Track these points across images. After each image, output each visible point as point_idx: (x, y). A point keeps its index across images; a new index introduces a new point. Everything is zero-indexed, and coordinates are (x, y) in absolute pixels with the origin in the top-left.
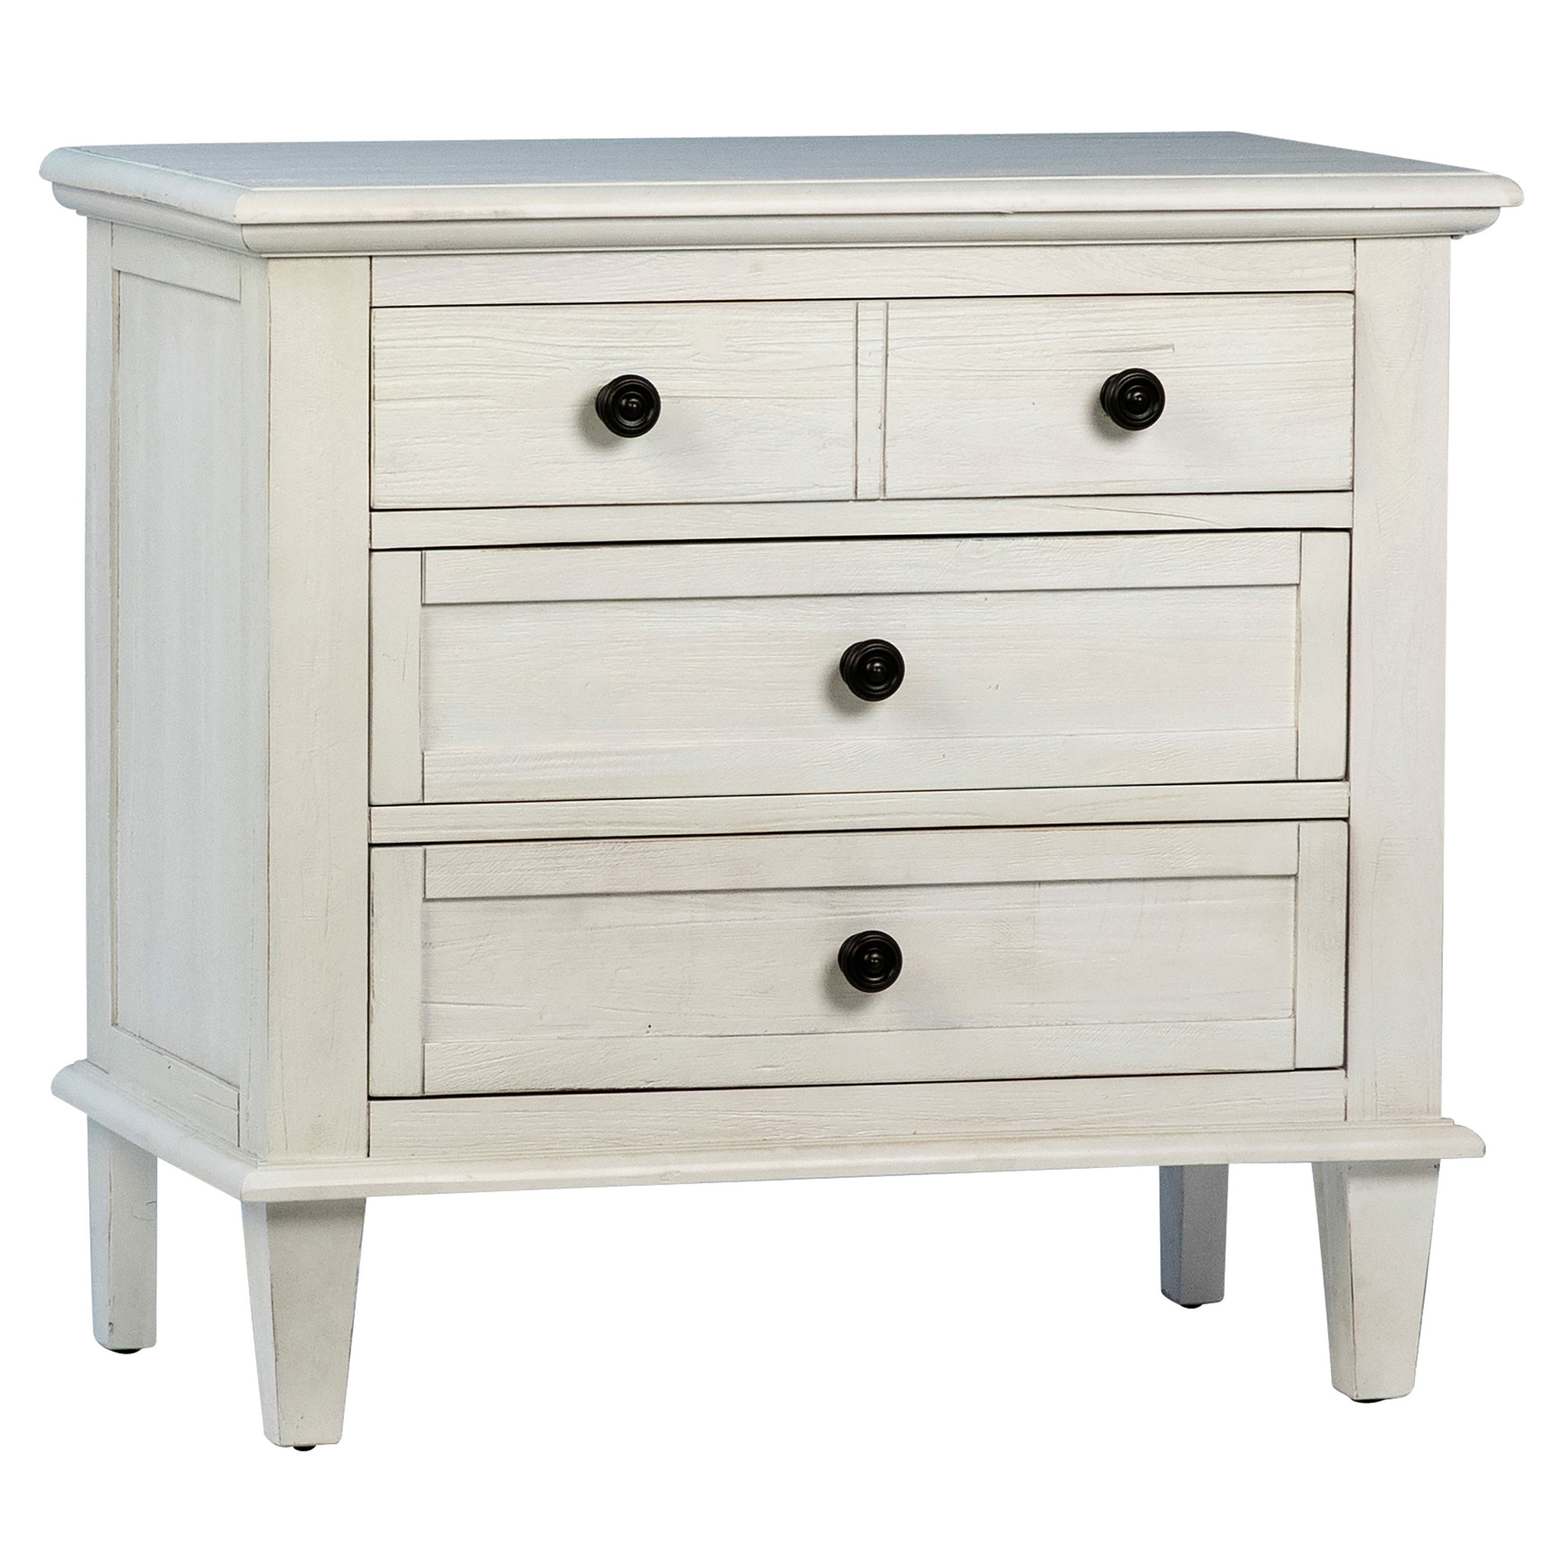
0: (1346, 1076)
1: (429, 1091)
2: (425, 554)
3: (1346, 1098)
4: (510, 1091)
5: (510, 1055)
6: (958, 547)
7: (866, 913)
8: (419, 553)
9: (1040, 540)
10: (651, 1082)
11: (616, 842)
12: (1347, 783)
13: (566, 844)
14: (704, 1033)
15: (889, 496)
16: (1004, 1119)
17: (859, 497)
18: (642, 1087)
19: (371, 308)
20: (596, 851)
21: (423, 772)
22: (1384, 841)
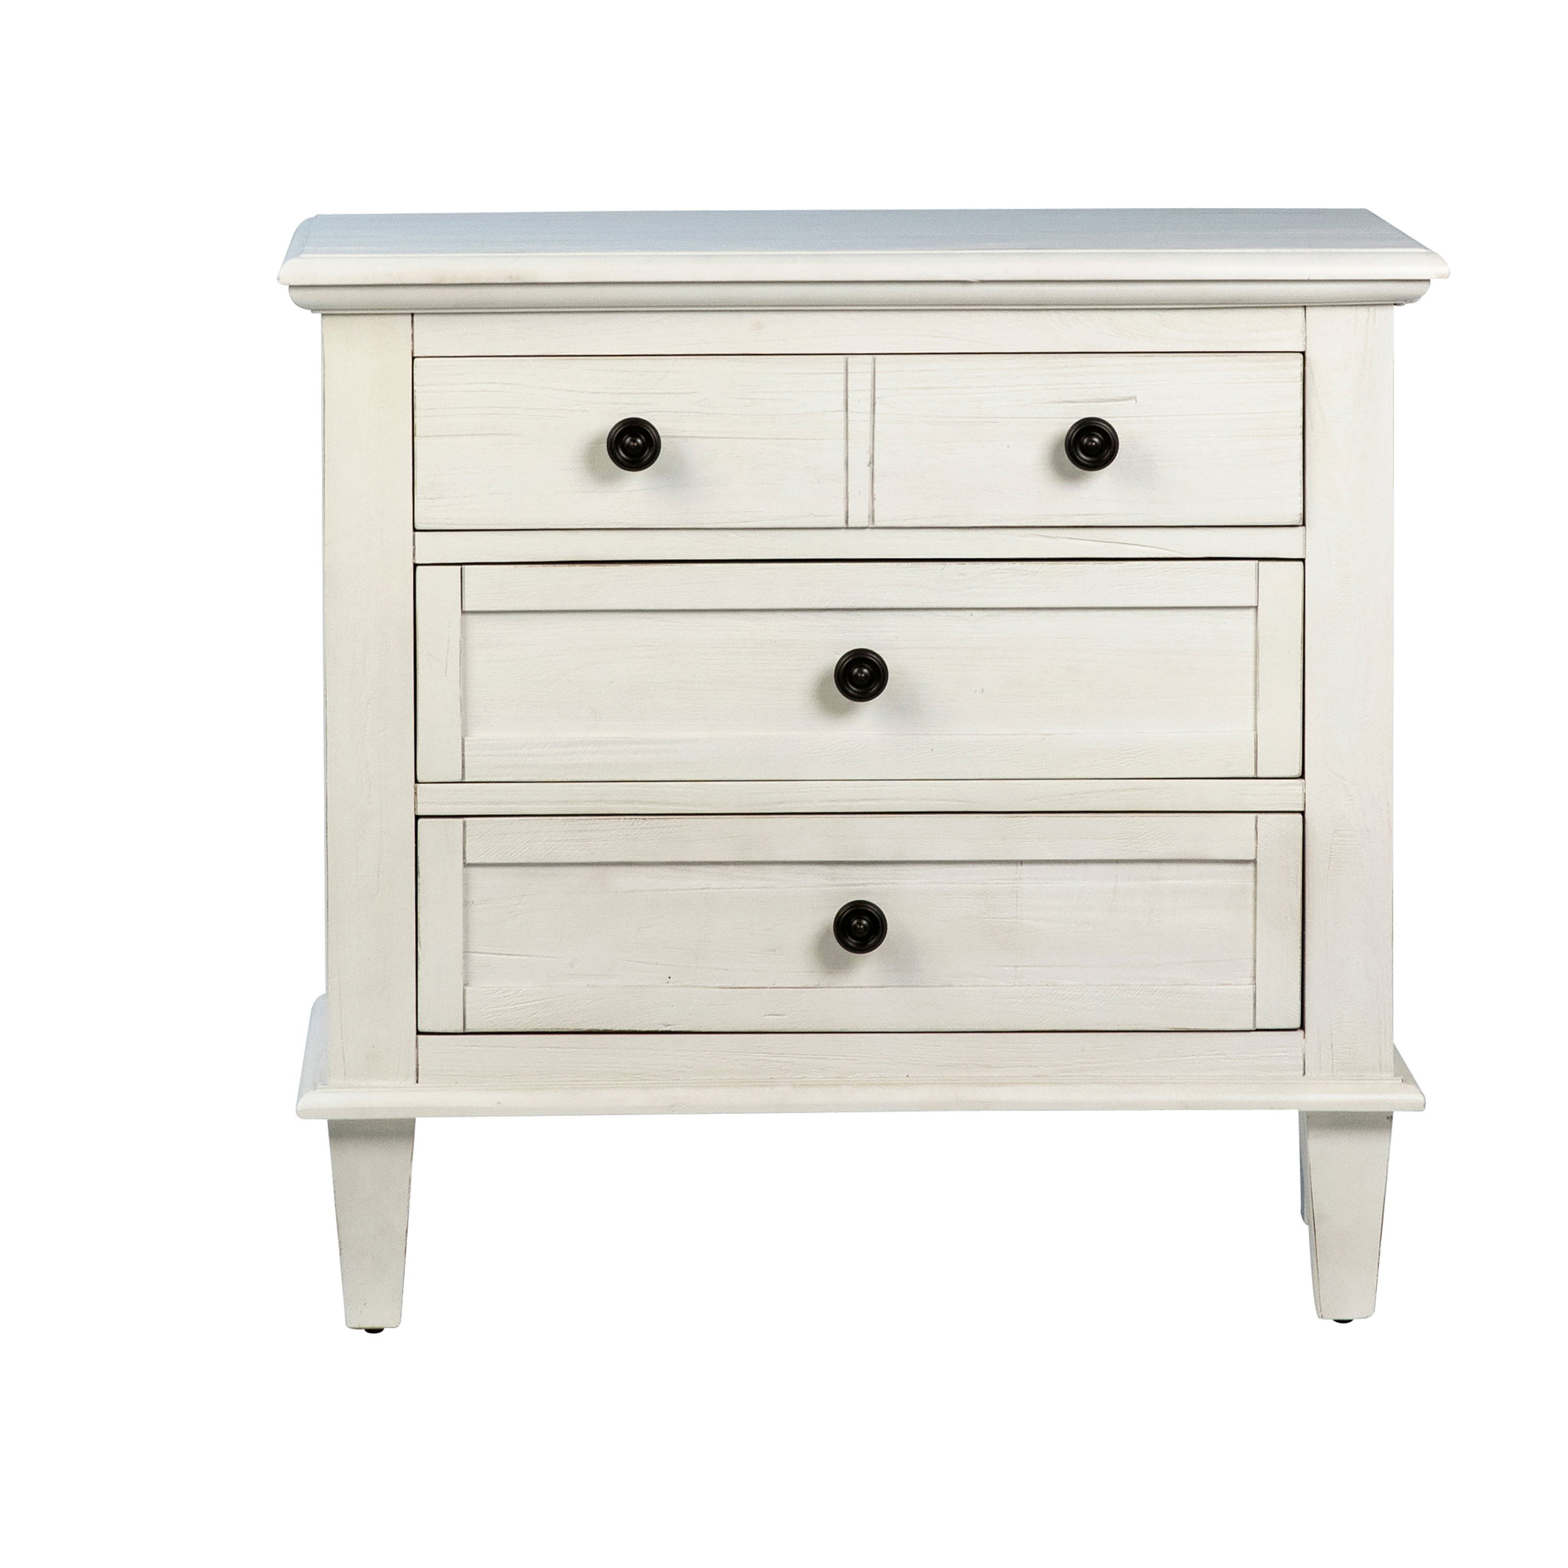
0: (1304, 1037)
1: (470, 1028)
2: (464, 568)
3: (1304, 1055)
4: (542, 1030)
5: (542, 1000)
6: (943, 569)
7: (864, 885)
8: (459, 567)
9: (1018, 564)
10: (668, 1026)
11: (636, 819)
12: (1303, 780)
13: (591, 819)
14: (717, 985)
15: (877, 524)
16: (989, 1066)
17: (850, 525)
18: (660, 1030)
19: (413, 358)
20: (618, 826)
21: (463, 755)
22: (1337, 832)
